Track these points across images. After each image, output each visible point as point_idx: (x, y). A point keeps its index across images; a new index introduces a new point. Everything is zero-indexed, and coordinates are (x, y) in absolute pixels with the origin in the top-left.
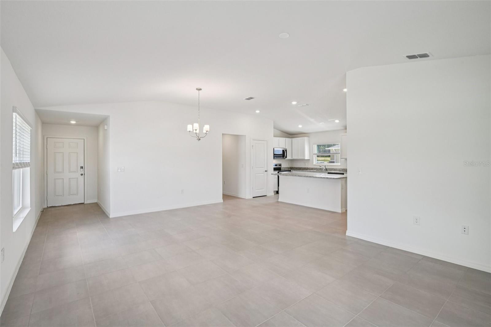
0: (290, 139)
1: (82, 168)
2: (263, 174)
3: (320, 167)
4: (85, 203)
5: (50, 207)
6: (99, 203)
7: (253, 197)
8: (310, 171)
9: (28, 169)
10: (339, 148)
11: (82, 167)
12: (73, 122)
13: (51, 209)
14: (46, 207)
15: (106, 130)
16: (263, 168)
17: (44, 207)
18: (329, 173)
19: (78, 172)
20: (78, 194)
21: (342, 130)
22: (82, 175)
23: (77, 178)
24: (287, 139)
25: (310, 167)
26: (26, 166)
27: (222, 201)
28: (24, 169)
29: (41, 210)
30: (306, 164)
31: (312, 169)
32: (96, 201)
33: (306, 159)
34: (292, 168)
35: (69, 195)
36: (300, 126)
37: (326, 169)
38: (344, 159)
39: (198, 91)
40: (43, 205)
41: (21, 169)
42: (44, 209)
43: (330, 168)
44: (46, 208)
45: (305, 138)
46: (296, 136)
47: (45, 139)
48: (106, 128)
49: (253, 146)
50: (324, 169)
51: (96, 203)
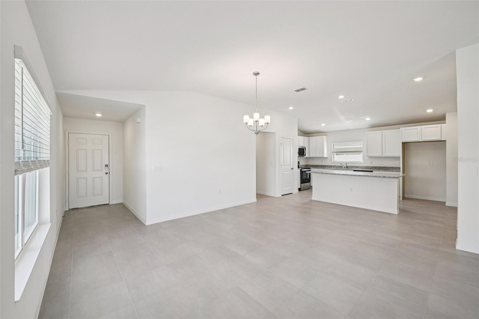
0: (307, 138)
1: (107, 167)
2: (289, 172)
3: (341, 164)
4: (110, 204)
5: (72, 209)
6: (125, 203)
7: (282, 195)
8: (332, 169)
9: (47, 170)
10: (362, 146)
11: (107, 165)
12: (99, 115)
13: (73, 212)
14: (68, 209)
15: (139, 123)
16: (290, 166)
17: (65, 210)
18: (354, 171)
19: (102, 171)
20: (102, 194)
21: (368, 128)
22: (107, 173)
23: (102, 177)
24: (305, 138)
25: (328, 165)
26: (44, 166)
27: (256, 200)
28: (41, 169)
29: (62, 214)
30: (323, 161)
31: (330, 166)
32: (121, 202)
33: (325, 157)
34: (308, 165)
35: (93, 196)
36: (323, 125)
37: (347, 166)
38: (367, 157)
39: (255, 76)
40: (64, 207)
41: (37, 171)
42: (65, 211)
43: (351, 165)
44: (67, 211)
45: (325, 136)
46: (313, 134)
47: (66, 135)
48: (139, 121)
49: (281, 144)
50: (344, 167)
51: (122, 204)
